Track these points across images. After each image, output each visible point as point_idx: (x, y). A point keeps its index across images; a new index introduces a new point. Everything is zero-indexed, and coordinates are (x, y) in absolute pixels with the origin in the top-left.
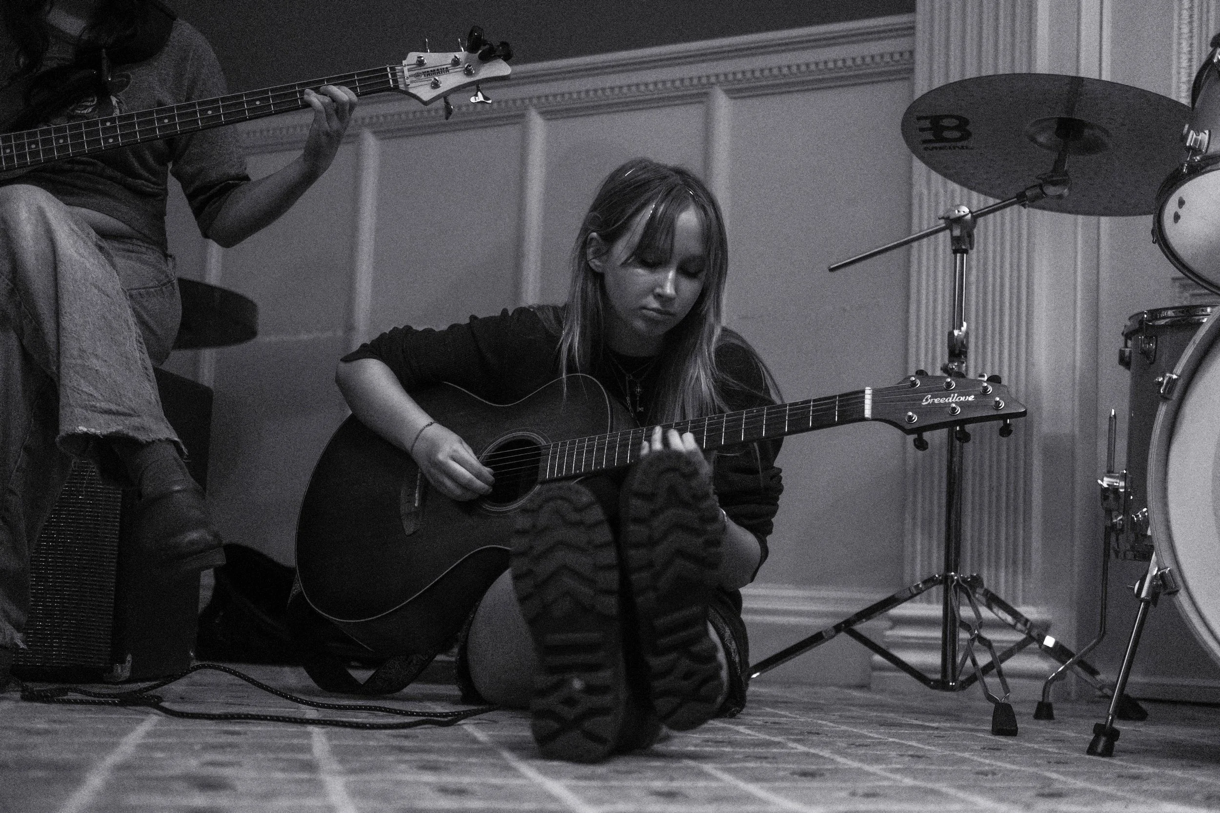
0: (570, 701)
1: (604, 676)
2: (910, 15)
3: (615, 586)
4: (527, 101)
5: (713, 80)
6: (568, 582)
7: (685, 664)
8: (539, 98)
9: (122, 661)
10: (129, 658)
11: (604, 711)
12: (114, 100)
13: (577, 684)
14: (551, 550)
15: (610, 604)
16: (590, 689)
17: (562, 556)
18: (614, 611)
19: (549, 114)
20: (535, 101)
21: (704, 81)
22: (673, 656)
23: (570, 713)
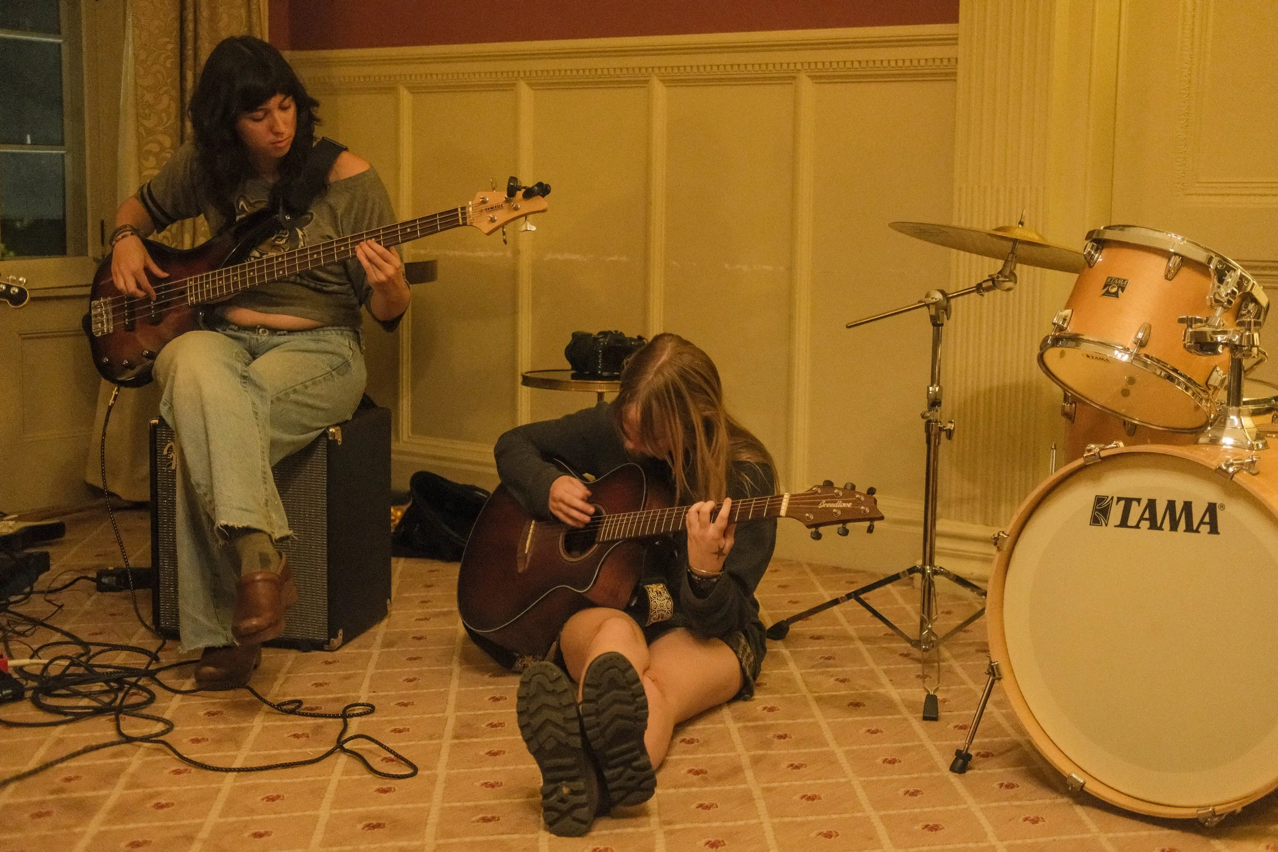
0: (562, 800)
1: (580, 785)
2: (953, 25)
3: (578, 730)
4: (650, 70)
5: (799, 67)
6: (550, 728)
7: (630, 772)
8: (659, 68)
9: (336, 636)
10: (341, 632)
11: (583, 805)
12: (300, 233)
13: (565, 790)
14: (539, 709)
15: (577, 742)
16: (574, 793)
17: (546, 714)
18: (580, 746)
19: (670, 82)
20: (656, 71)
21: (792, 67)
22: (620, 769)
23: (564, 807)
